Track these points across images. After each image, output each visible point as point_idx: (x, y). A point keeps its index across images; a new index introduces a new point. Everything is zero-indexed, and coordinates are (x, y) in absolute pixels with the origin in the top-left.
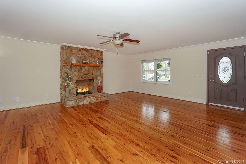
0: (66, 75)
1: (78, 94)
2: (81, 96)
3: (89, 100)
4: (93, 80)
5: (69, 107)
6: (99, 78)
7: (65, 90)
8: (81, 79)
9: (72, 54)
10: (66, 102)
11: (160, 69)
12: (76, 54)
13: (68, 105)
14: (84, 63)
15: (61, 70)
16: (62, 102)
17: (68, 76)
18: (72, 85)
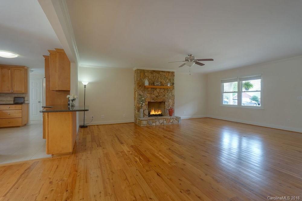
0: (140, 97)
1: (150, 115)
2: (154, 118)
3: (161, 121)
4: (164, 103)
5: (143, 126)
6: (170, 101)
7: (139, 111)
8: (153, 101)
9: (145, 77)
10: (140, 122)
11: (250, 90)
12: (148, 77)
13: (143, 124)
14: (156, 85)
15: (135, 93)
16: (136, 122)
17: (141, 98)
18: (145, 106)
